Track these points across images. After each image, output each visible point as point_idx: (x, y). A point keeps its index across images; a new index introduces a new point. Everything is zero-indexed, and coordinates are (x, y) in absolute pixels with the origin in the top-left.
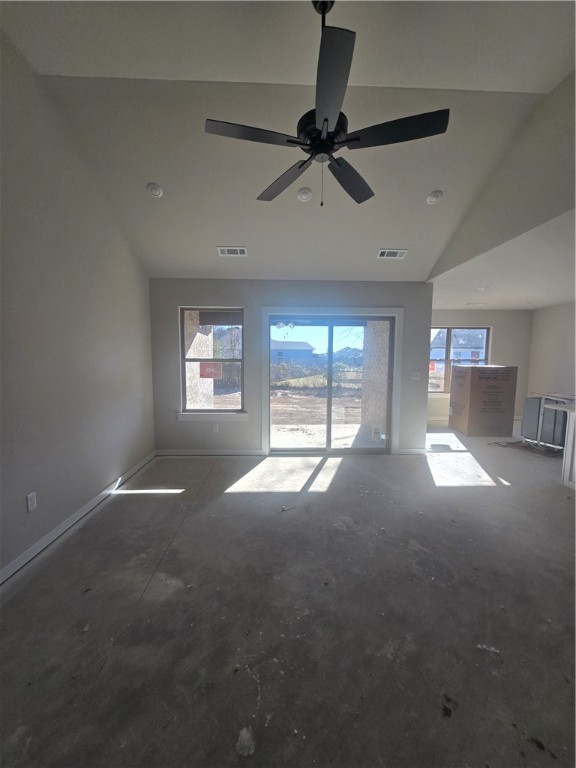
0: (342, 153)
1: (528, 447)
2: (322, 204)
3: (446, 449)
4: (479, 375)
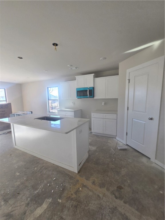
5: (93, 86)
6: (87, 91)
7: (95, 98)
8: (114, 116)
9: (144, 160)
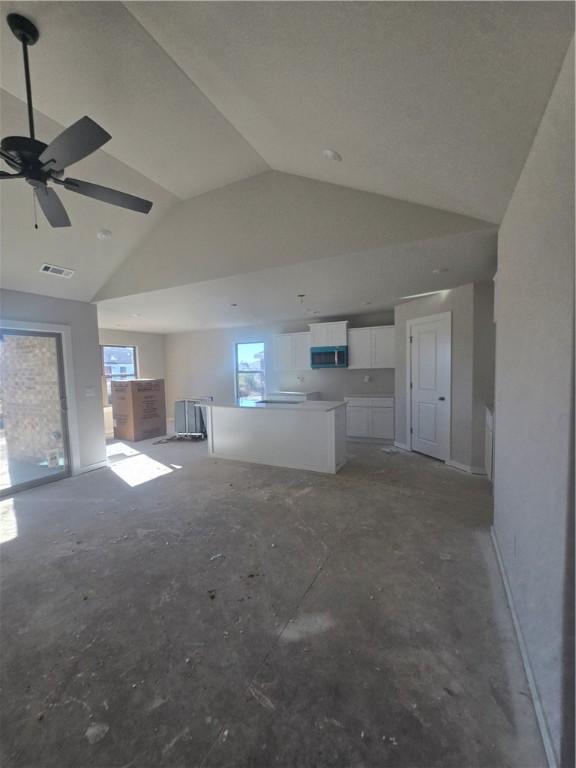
0: (50, 184)
1: (181, 439)
2: (36, 227)
3: (122, 456)
4: (139, 387)
5: (345, 344)
6: (334, 353)
7: (350, 367)
8: (389, 402)
9: (436, 464)
